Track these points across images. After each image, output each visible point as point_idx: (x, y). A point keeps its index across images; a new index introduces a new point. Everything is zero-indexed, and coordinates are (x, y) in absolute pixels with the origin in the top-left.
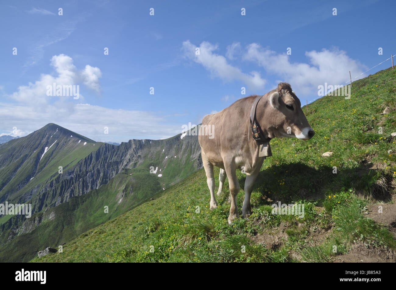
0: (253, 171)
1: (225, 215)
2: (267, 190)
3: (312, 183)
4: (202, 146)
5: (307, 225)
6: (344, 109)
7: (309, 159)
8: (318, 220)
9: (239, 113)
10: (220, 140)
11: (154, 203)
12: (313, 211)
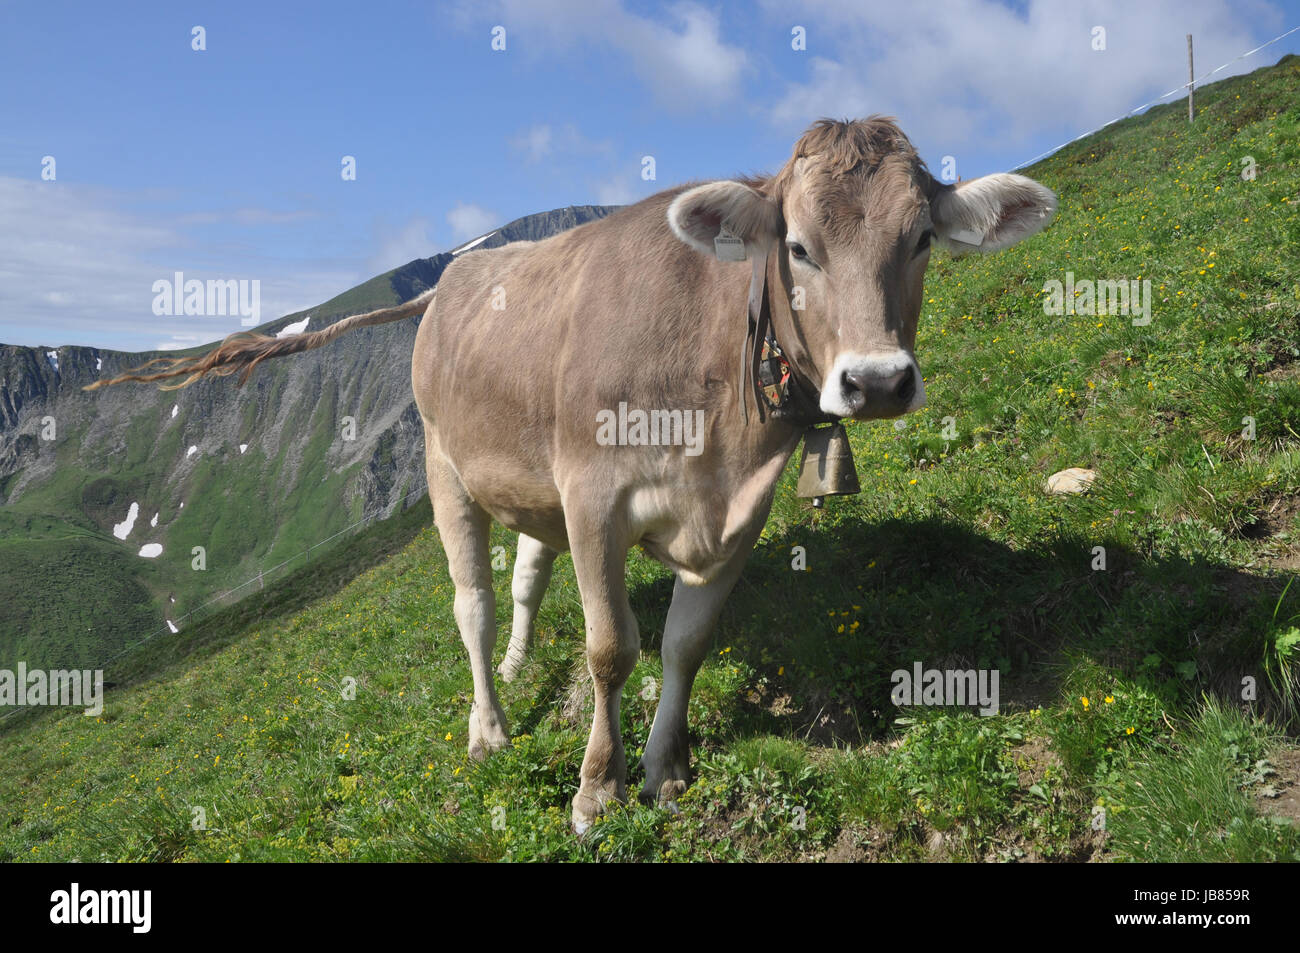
0: (718, 566)
1: (553, 783)
2: (770, 659)
3: (997, 630)
4: (431, 419)
5: (971, 842)
6: (1150, 239)
7: (980, 500)
8: (1024, 816)
9: (677, 263)
10: (551, 391)
11: (120, 711)
12: (1000, 771)
